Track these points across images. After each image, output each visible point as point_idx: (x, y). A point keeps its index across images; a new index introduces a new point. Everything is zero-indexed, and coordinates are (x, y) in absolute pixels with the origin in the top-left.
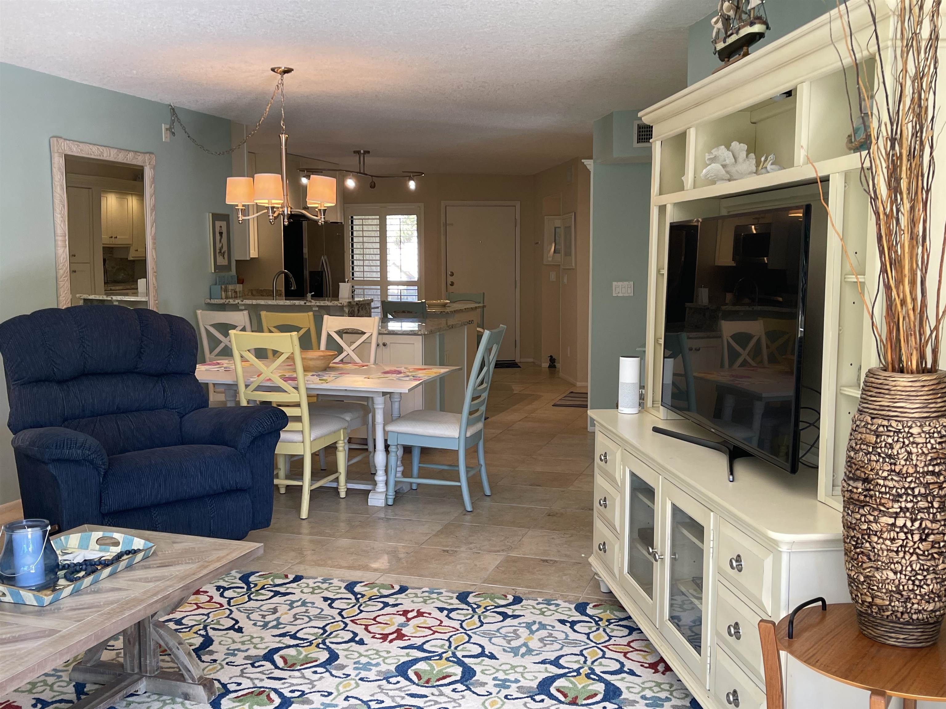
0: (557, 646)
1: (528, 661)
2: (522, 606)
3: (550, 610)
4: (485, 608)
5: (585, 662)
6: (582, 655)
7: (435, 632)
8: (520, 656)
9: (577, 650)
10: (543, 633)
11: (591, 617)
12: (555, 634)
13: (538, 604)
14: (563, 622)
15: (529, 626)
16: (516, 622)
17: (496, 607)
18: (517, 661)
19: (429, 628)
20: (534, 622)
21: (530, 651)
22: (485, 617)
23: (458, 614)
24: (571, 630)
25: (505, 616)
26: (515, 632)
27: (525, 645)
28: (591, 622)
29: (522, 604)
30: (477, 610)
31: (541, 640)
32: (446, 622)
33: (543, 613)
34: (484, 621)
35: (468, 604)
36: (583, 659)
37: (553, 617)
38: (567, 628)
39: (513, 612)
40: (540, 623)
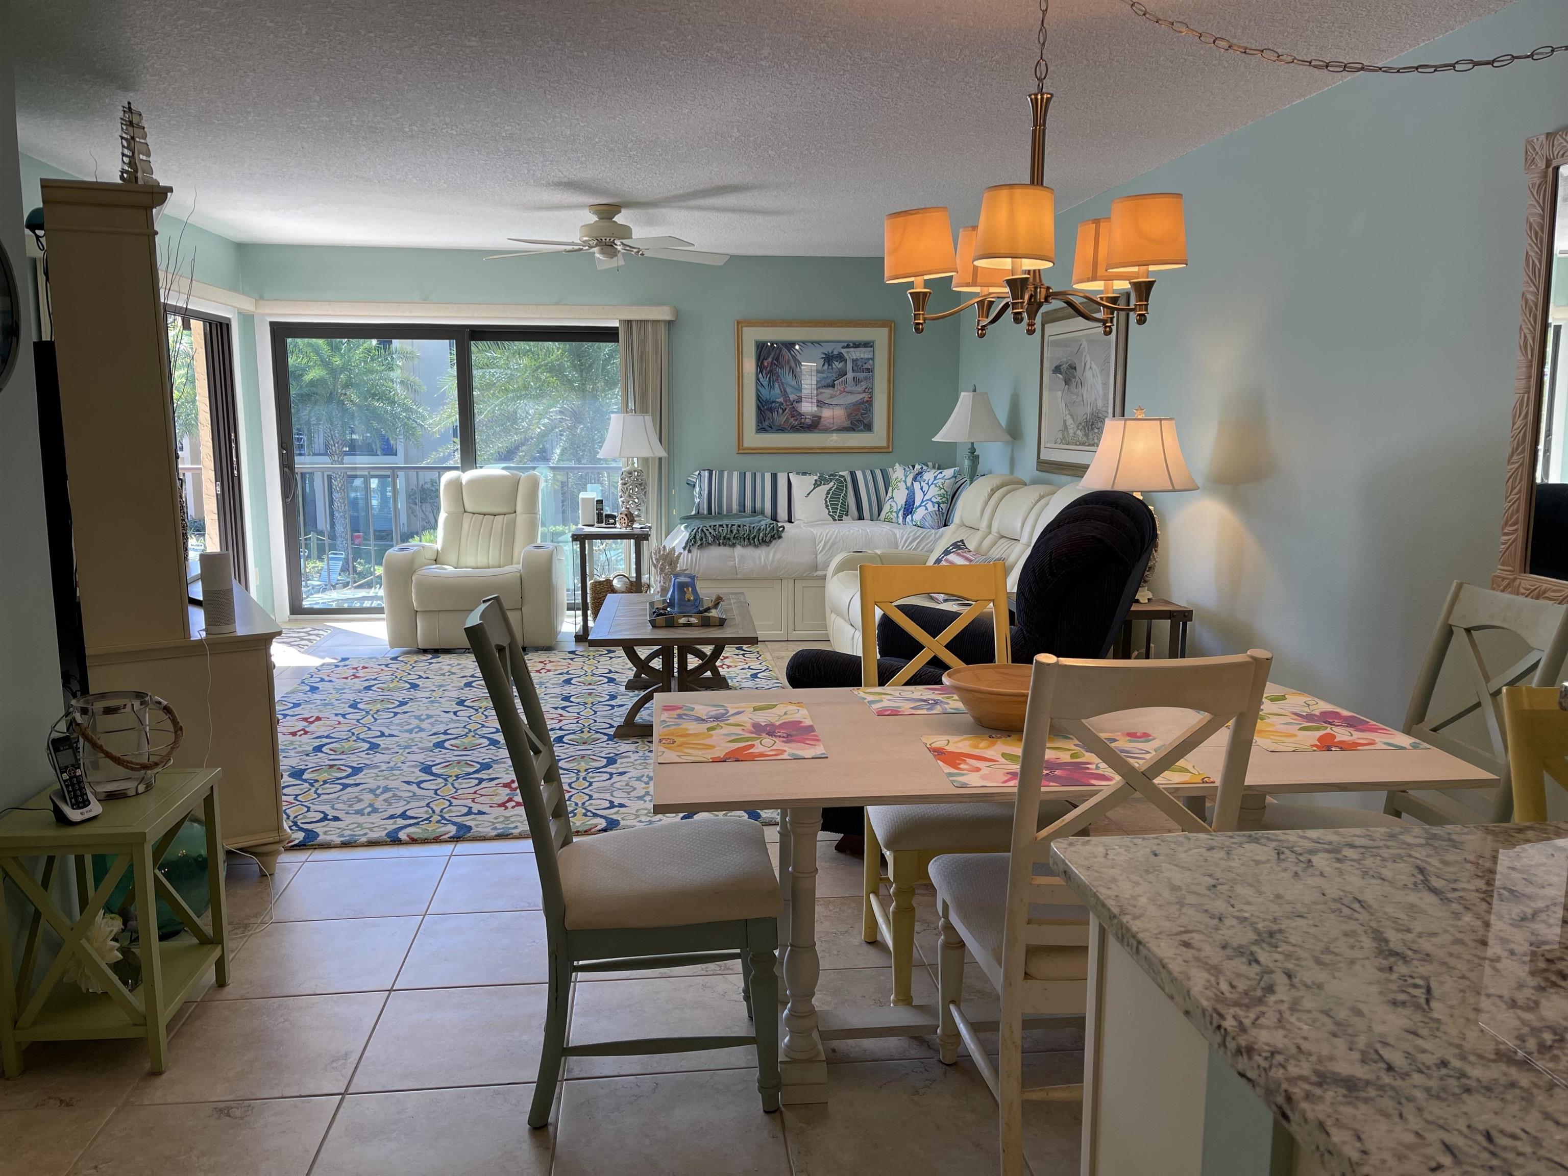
0: (345, 798)
1: (373, 784)
2: (386, 829)
3: (350, 830)
4: (430, 822)
5: (317, 789)
6: (318, 794)
7: (475, 793)
8: (382, 786)
9: (323, 797)
10: (358, 806)
11: (301, 829)
12: (345, 807)
13: (365, 834)
14: (336, 819)
15: (375, 810)
16: (391, 812)
17: (418, 824)
18: (383, 783)
19: (482, 795)
20: (369, 814)
21: (372, 791)
22: (426, 812)
23: (460, 811)
24: (327, 812)
25: (403, 816)
26: (390, 804)
27: (377, 796)
28: (302, 823)
29: (386, 832)
30: (439, 818)
31: (360, 800)
32: (469, 803)
33: (360, 825)
34: (426, 809)
35: (454, 823)
36: (319, 792)
37: (347, 822)
38: (331, 813)
39: (396, 821)
40: (363, 815)
